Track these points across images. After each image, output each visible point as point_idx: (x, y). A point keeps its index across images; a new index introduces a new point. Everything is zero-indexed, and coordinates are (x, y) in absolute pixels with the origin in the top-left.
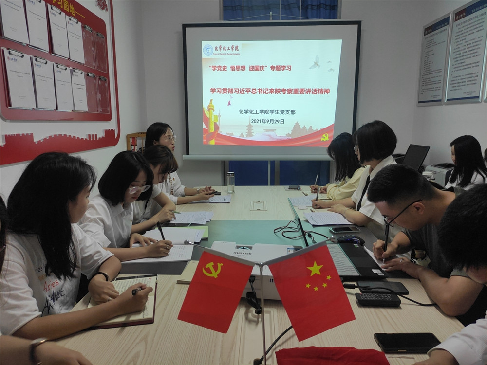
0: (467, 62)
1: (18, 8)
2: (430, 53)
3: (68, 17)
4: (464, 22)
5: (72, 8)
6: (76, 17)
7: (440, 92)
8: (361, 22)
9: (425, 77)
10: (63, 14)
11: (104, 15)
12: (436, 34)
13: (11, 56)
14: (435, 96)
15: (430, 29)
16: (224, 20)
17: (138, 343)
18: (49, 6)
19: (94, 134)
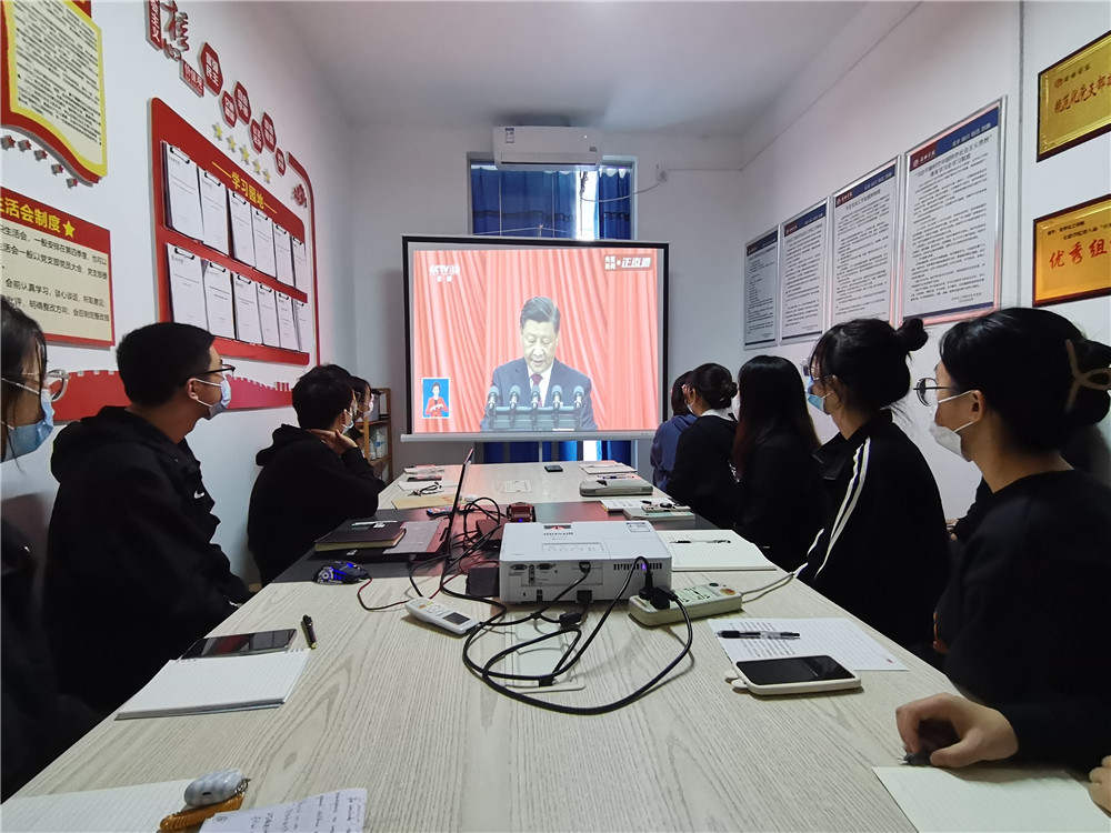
0: (804, 287)
1: (190, 190)
2: (757, 278)
3: (254, 209)
4: (796, 238)
5: (260, 198)
6: (266, 211)
7: (771, 329)
8: (667, 245)
9: (752, 310)
10: (248, 203)
11: (302, 213)
12: (762, 253)
13: (176, 255)
14: (766, 335)
15: (756, 247)
16: (475, 232)
17: (334, 673)
18: (231, 192)
19: (285, 382)
